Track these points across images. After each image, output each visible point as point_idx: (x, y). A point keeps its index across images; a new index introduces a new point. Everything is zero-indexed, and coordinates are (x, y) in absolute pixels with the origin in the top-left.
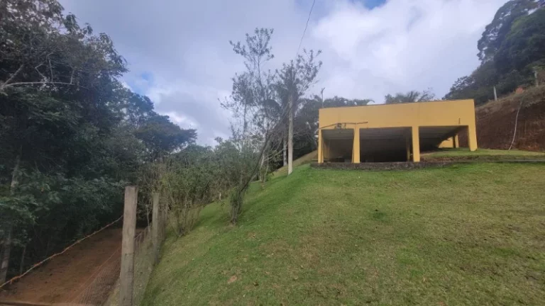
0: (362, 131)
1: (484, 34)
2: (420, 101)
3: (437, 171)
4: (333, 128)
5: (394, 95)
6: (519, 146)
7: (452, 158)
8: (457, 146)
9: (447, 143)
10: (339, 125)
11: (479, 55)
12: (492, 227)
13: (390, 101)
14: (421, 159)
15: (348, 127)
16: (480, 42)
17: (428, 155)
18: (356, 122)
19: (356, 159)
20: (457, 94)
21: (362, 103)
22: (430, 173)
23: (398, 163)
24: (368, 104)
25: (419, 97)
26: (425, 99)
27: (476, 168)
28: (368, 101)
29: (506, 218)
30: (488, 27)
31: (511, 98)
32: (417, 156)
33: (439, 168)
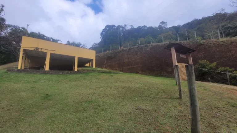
0: (51, 54)
1: (102, 31)
2: (81, 47)
3: (81, 75)
4: (33, 49)
5: (71, 42)
6: (106, 68)
7: (88, 70)
8: (90, 66)
9: (87, 65)
10: (37, 48)
11: (101, 37)
12: (90, 94)
13: (69, 44)
14: (78, 70)
15: (43, 50)
16: (101, 33)
17: (80, 68)
18: (48, 49)
19: (47, 68)
20: (93, 48)
21: (55, 41)
22: (78, 76)
23: (66, 71)
24: (58, 42)
25: (82, 46)
26: (83, 47)
27: (92, 74)
28: (58, 40)
29: (94, 90)
30: (103, 30)
31: (105, 53)
32: (76, 69)
33: (82, 74)
